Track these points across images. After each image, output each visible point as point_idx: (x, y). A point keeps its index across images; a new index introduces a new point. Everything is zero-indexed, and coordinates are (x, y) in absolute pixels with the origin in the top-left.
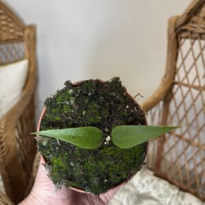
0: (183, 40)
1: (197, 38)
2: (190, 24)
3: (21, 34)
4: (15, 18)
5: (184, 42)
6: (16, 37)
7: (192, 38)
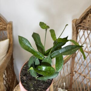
0: (79, 30)
1: (86, 30)
2: (82, 23)
3: (5, 27)
4: (2, 20)
5: (80, 31)
6: (3, 28)
7: (83, 29)
